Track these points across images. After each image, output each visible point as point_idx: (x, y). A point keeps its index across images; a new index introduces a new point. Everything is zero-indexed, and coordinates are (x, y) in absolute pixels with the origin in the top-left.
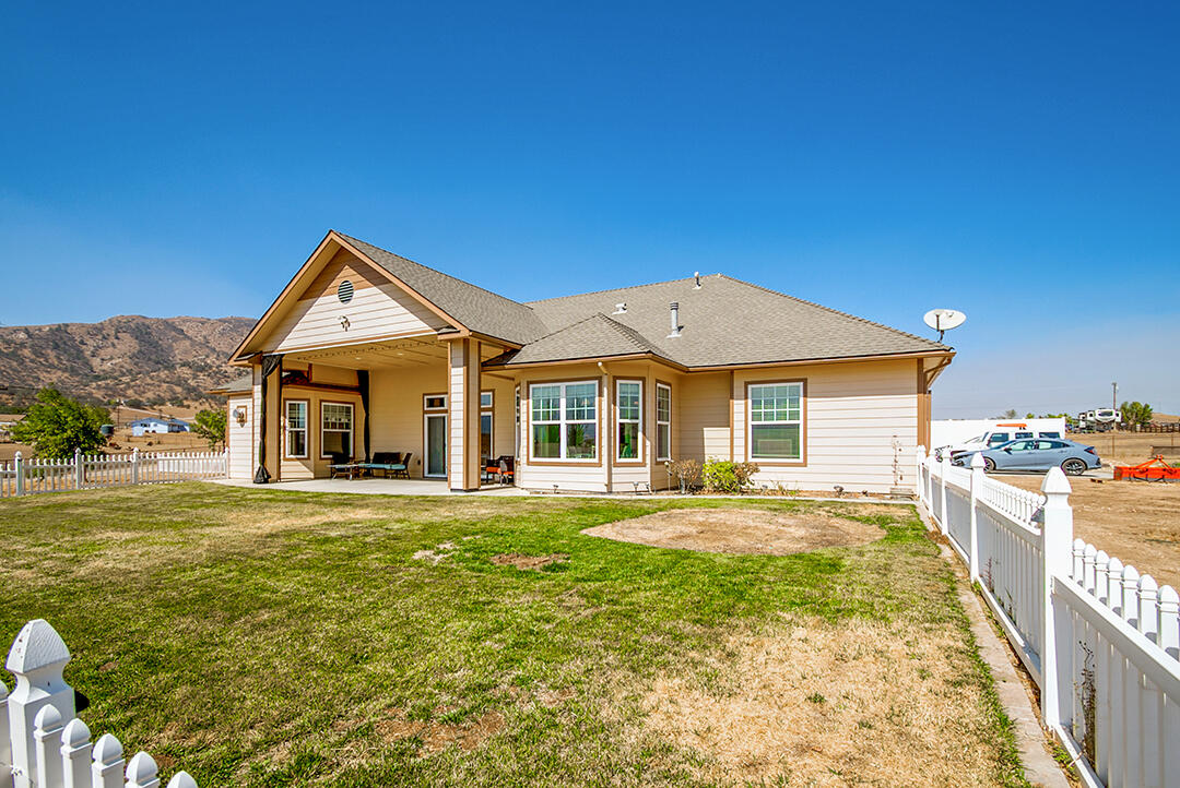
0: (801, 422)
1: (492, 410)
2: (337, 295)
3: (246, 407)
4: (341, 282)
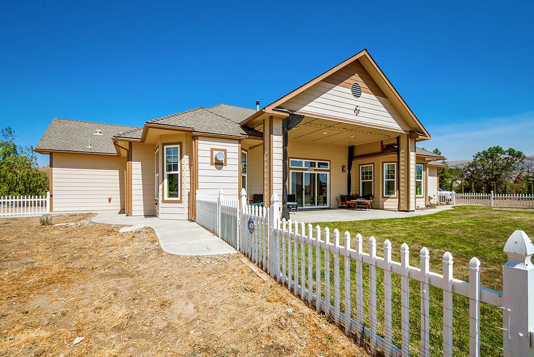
1: (330, 171)
2: (350, 90)
3: (225, 151)
4: (353, 82)
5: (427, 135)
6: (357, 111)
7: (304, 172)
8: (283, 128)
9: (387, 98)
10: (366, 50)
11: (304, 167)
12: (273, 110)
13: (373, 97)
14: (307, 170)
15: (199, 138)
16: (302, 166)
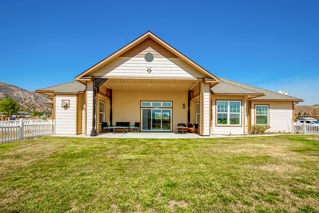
0: (268, 115)
1: (172, 108)
2: (144, 58)
3: (69, 101)
4: (146, 53)
5: (215, 79)
6: (149, 71)
7: (152, 109)
8: (93, 86)
9: (178, 57)
10: (150, 31)
11: (151, 106)
12: (80, 78)
13: (165, 59)
14: (153, 108)
15: (56, 95)
16: (150, 106)
